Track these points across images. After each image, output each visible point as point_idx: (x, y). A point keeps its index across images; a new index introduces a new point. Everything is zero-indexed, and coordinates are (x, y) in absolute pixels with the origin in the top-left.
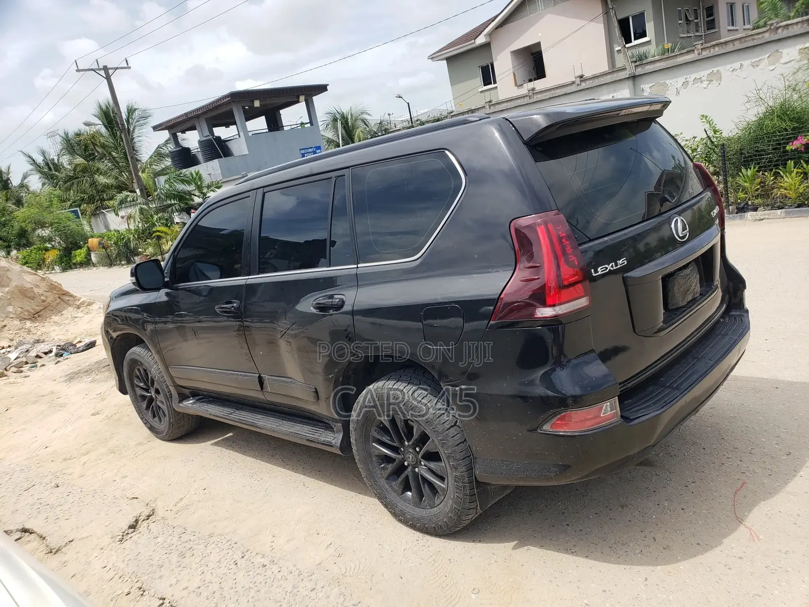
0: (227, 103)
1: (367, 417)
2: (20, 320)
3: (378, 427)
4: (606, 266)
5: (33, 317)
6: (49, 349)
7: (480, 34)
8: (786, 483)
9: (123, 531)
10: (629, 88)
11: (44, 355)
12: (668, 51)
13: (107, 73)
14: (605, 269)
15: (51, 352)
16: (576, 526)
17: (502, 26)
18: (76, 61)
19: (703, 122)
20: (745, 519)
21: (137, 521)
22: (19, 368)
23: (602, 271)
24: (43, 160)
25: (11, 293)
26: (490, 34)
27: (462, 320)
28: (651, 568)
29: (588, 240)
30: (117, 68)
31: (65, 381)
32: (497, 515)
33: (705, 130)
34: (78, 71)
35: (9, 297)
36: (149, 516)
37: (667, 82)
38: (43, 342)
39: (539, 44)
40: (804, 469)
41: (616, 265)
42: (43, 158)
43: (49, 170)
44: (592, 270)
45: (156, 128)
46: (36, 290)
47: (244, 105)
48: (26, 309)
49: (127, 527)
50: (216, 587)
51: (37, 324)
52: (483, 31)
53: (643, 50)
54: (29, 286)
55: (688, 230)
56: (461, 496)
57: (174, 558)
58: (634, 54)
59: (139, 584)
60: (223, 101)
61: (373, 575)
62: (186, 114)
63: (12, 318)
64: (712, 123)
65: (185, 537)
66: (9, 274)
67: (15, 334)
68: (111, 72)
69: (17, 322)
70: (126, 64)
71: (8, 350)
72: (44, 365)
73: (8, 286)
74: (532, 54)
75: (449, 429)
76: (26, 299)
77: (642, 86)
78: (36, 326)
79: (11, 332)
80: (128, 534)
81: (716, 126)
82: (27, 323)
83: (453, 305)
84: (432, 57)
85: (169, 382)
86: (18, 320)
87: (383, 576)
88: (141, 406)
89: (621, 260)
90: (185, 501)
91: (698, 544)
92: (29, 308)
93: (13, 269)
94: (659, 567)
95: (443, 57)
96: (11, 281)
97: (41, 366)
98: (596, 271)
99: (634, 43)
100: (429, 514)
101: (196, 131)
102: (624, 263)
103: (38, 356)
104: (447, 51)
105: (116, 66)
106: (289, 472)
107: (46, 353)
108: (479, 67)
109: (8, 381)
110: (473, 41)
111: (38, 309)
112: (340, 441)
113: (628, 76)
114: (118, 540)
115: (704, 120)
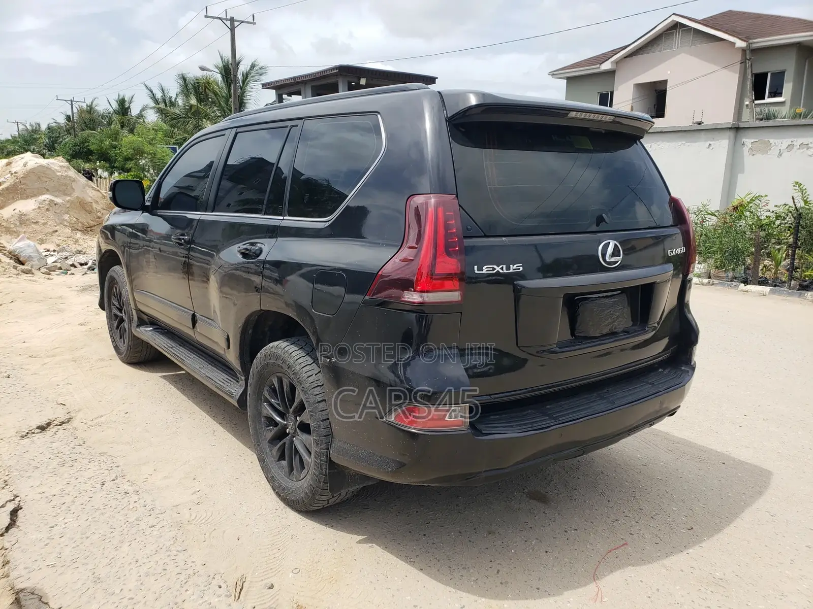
0: (336, 75)
1: (261, 375)
2: (72, 230)
3: (270, 387)
4: (495, 267)
5: (86, 230)
6: (86, 261)
7: (607, 60)
8: (667, 555)
9: (31, 429)
10: (729, 138)
11: (79, 266)
12: (801, 115)
13: (232, 24)
14: (491, 269)
15: (86, 264)
16: (431, 538)
17: (632, 57)
18: (206, 7)
19: (795, 190)
20: (601, 578)
21: (49, 424)
22: (50, 270)
23: (487, 271)
24: (162, 96)
25: (72, 202)
26: (617, 62)
27: (344, 290)
28: (476, 598)
29: (483, 234)
30: (243, 22)
31: (78, 291)
32: (366, 507)
33: (793, 197)
34: (206, 17)
35: (68, 206)
36: (63, 423)
37: (772, 141)
38: (85, 254)
39: (665, 82)
40: (697, 547)
41: (508, 268)
42: (162, 95)
43: (164, 106)
44: (476, 267)
45: (265, 86)
46: (94, 206)
47: (350, 80)
48: (81, 220)
49: (35, 427)
50: (68, 499)
51: (87, 237)
52: (611, 57)
53: (773, 109)
54: (90, 200)
55: (621, 257)
56: (317, 474)
57: (54, 463)
58: (763, 111)
59: (6, 478)
60: (331, 72)
61: (215, 529)
62: (295, 78)
63: (66, 226)
64: (805, 193)
65: (79, 449)
66: (74, 186)
67: (63, 240)
68: (236, 24)
69: (68, 231)
70: (252, 19)
71: (52, 253)
72: (73, 274)
73: (70, 195)
74: (656, 90)
75: (319, 402)
76: (84, 212)
77: (744, 140)
78: (85, 238)
79: (60, 238)
80: (34, 433)
81: (809, 197)
82: (78, 234)
83: (341, 272)
84: (553, 74)
85: (133, 306)
86: (70, 229)
87: (224, 533)
88: (113, 324)
89: (516, 266)
90: (103, 419)
91: (538, 589)
92: (84, 221)
93: (79, 181)
94: (483, 600)
95: (562, 76)
96: (74, 192)
97: (70, 274)
98: (480, 269)
99: (768, 100)
100: (293, 486)
101: (301, 96)
102: (519, 269)
103: (73, 265)
104: (570, 70)
105: (243, 20)
106: (208, 418)
107: (82, 265)
108: (598, 93)
109: (32, 278)
110: (598, 65)
111: (92, 223)
112: (239, 394)
113: (730, 127)
114: (20, 435)
115: (797, 188)
